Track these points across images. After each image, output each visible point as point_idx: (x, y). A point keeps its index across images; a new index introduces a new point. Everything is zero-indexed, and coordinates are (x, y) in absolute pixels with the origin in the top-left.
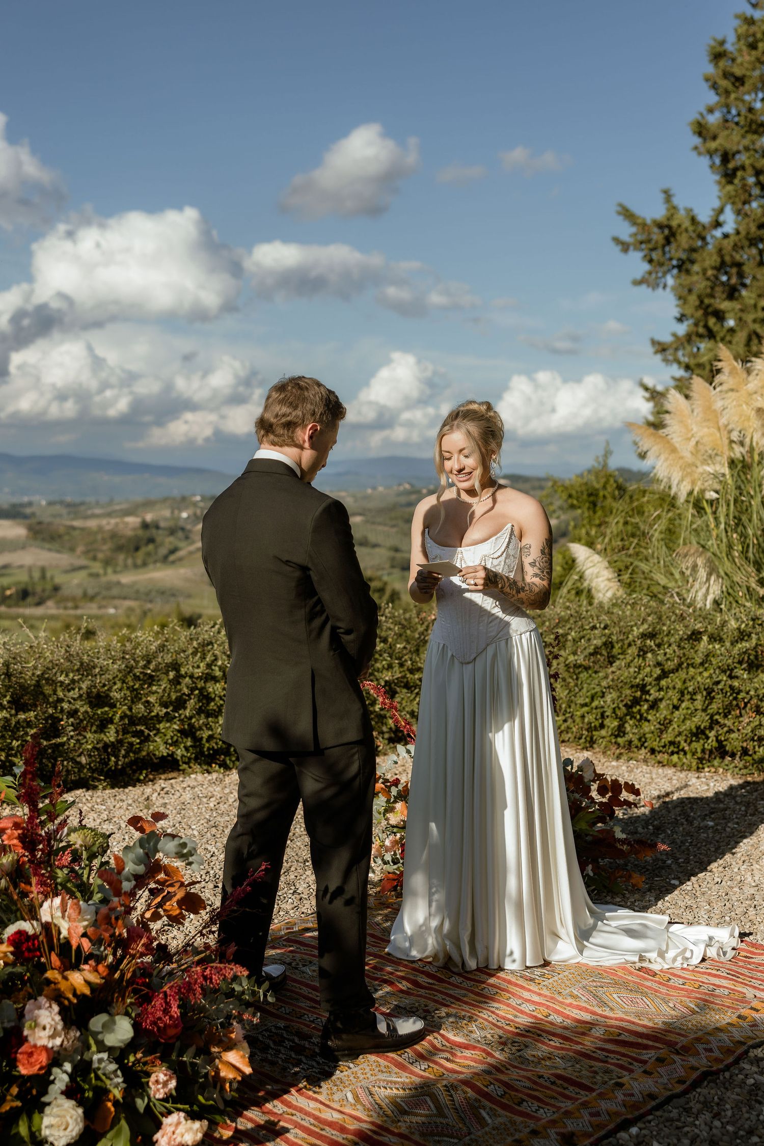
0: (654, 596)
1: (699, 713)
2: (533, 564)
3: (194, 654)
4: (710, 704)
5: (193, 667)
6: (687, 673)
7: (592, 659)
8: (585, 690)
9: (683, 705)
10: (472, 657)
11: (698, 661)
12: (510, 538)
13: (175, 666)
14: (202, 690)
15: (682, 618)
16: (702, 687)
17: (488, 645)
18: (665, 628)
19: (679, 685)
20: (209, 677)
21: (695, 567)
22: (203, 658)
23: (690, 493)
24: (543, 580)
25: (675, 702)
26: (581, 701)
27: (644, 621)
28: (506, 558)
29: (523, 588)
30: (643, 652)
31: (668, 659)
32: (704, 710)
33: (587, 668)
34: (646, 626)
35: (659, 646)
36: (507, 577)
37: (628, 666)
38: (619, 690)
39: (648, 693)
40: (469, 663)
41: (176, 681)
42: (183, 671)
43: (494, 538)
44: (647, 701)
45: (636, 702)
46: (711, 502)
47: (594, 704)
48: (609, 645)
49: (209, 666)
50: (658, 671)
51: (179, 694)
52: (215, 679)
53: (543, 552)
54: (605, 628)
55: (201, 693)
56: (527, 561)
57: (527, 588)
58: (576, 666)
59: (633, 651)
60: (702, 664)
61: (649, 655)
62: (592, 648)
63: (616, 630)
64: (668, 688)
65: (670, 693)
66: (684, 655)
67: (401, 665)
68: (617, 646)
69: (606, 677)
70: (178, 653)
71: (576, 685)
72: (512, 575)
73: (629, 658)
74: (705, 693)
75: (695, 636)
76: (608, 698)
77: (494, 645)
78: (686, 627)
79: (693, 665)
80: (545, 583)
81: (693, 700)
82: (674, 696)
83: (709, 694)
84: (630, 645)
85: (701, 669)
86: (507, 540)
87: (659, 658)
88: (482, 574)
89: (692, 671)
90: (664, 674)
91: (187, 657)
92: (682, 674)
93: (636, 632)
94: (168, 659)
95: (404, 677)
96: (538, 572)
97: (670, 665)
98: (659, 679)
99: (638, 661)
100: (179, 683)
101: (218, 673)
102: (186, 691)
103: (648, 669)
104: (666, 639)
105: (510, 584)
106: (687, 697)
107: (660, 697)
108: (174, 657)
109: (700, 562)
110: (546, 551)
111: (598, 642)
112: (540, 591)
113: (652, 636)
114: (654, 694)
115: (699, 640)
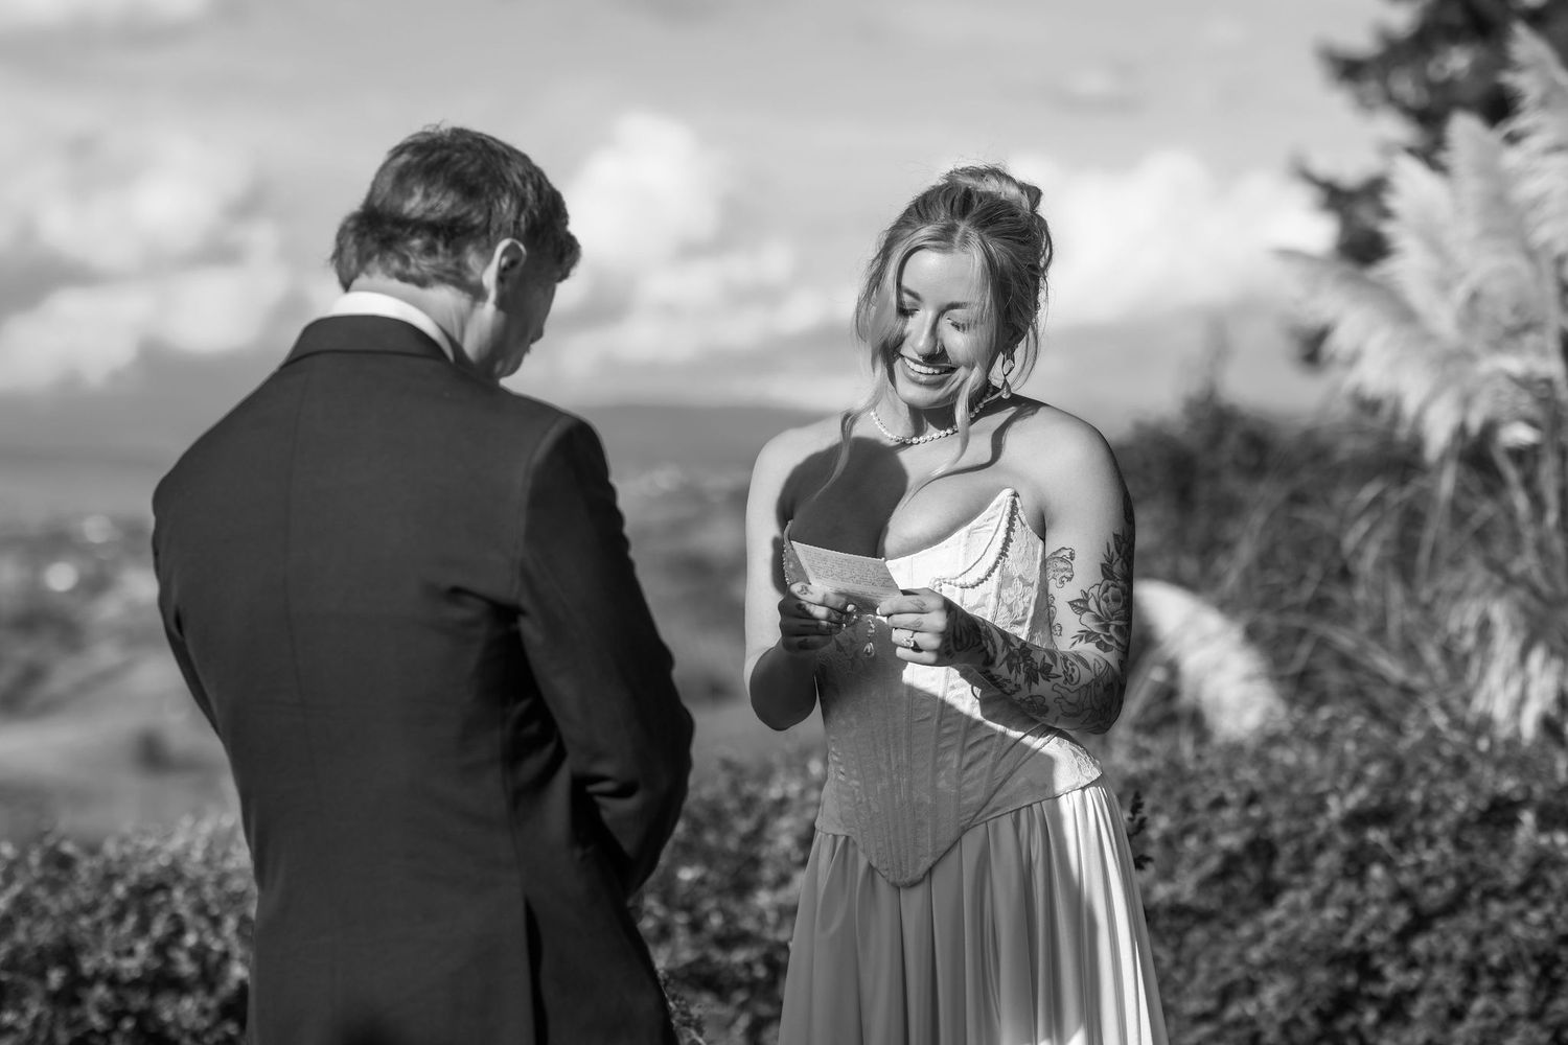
0: (1376, 713)
1: (1523, 1027)
2: (1080, 606)
3: (118, 918)
4: (1550, 998)
5: (117, 954)
6: (1483, 916)
7: (1218, 889)
8: (1201, 978)
9: (1478, 1005)
10: (922, 868)
11: (1512, 878)
12: (1010, 529)
13: (66, 953)
14: (143, 1017)
15: (1460, 766)
16: (1526, 952)
17: (964, 831)
18: (1416, 796)
19: (1462, 949)
20: (162, 981)
21: (1485, 628)
22: (143, 928)
23: (1461, 430)
24: (1106, 648)
25: (1454, 995)
26: (1193, 1006)
27: (1358, 778)
28: (1000, 586)
29: (1046, 670)
30: (1356, 864)
31: (1429, 881)
32: (1536, 1016)
33: (1204, 917)
34: (1362, 792)
35: (1400, 844)
36: (1005, 635)
37: (1319, 902)
38: (1297, 971)
39: (1377, 976)
40: (913, 885)
41: (69, 997)
42: (87, 965)
43: (963, 532)
44: (1373, 999)
45: (1345, 1001)
46: (1519, 455)
47: (1233, 1012)
48: (1262, 849)
49: (161, 949)
50: (1401, 915)
51: (78, 1033)
52: (179, 986)
53: (1106, 570)
54: (1252, 799)
55: (140, 1028)
56: (1063, 595)
57: (1058, 669)
58: (1177, 910)
59: (1327, 861)
60: (1523, 889)
61: (1377, 871)
62: (1213, 863)
63: (1278, 808)
64: (1432, 959)
65: (1439, 974)
66: (1473, 866)
67: (696, 927)
68: (1287, 851)
69: (1259, 938)
70: (70, 916)
71: (1177, 964)
72: (1022, 633)
73: (1319, 882)
74: (1534, 969)
75: (1499, 814)
76: (1269, 995)
77: (981, 829)
78: (1474, 789)
79: (1497, 893)
80: (1111, 657)
81: (1502, 990)
82: (1450, 981)
83: (1546, 971)
84: (1320, 847)
85: (1520, 904)
86: (1002, 535)
87: (1406, 879)
88: (937, 620)
89: (1496, 909)
90: (1421, 922)
91: (98, 926)
92: (1471, 921)
93: (1335, 808)
94: (45, 934)
95: (704, 960)
96: (1093, 626)
97: (1434, 896)
98: (1404, 936)
99: (1345, 890)
100: (77, 1001)
101: (186, 967)
102: (97, 1021)
103: (1373, 911)
104: (1419, 826)
105: (1011, 655)
106: (1486, 982)
107: (1413, 985)
108: (61, 929)
109: (1499, 612)
110: (1116, 568)
111: (1230, 841)
112: (1096, 680)
113: (1380, 815)
114: (1395, 977)
115: (1513, 823)
